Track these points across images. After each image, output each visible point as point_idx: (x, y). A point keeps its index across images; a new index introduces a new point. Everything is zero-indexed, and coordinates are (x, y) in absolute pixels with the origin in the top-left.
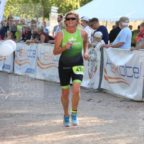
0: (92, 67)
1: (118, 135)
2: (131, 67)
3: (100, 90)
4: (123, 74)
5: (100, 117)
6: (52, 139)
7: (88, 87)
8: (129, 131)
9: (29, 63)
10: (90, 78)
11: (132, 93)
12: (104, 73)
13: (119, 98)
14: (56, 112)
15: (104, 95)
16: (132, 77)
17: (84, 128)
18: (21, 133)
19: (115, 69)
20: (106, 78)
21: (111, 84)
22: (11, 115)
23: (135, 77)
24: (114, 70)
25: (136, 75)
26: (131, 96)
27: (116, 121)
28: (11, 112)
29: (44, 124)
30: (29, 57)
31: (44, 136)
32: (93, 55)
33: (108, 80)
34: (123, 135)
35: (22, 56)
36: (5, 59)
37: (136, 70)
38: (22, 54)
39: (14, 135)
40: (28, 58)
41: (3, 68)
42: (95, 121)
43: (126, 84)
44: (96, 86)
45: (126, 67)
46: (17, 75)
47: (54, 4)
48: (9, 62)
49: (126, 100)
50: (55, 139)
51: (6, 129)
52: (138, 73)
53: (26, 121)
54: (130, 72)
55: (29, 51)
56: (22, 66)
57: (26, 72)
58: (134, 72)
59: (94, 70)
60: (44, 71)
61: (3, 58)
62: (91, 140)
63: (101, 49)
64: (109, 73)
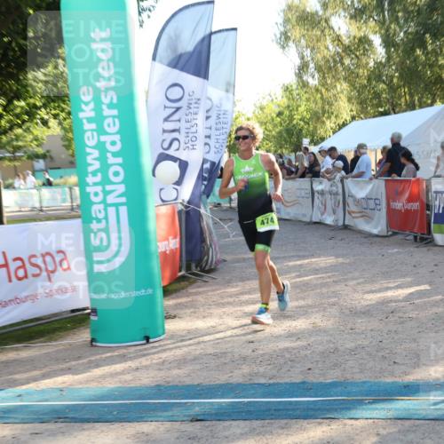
0: (335, 203)
1: (350, 275)
2: (371, 199)
3: (345, 227)
4: (365, 207)
5: (337, 256)
8: (364, 270)
10: (334, 213)
11: (376, 227)
12: (347, 207)
14: (292, 254)
16: (374, 209)
17: (317, 270)
18: (248, 279)
19: (357, 202)
20: (349, 213)
21: (355, 220)
23: (378, 210)
24: (356, 204)
25: (379, 207)
26: (375, 231)
32: (334, 188)
33: (351, 215)
34: (357, 274)
37: (377, 202)
43: (369, 218)
44: (341, 223)
45: (367, 199)
49: (370, 235)
51: (233, 275)
52: (380, 205)
54: (372, 204)
58: (376, 204)
60: (289, 210)
62: (320, 281)
63: (342, 181)
64: (352, 207)
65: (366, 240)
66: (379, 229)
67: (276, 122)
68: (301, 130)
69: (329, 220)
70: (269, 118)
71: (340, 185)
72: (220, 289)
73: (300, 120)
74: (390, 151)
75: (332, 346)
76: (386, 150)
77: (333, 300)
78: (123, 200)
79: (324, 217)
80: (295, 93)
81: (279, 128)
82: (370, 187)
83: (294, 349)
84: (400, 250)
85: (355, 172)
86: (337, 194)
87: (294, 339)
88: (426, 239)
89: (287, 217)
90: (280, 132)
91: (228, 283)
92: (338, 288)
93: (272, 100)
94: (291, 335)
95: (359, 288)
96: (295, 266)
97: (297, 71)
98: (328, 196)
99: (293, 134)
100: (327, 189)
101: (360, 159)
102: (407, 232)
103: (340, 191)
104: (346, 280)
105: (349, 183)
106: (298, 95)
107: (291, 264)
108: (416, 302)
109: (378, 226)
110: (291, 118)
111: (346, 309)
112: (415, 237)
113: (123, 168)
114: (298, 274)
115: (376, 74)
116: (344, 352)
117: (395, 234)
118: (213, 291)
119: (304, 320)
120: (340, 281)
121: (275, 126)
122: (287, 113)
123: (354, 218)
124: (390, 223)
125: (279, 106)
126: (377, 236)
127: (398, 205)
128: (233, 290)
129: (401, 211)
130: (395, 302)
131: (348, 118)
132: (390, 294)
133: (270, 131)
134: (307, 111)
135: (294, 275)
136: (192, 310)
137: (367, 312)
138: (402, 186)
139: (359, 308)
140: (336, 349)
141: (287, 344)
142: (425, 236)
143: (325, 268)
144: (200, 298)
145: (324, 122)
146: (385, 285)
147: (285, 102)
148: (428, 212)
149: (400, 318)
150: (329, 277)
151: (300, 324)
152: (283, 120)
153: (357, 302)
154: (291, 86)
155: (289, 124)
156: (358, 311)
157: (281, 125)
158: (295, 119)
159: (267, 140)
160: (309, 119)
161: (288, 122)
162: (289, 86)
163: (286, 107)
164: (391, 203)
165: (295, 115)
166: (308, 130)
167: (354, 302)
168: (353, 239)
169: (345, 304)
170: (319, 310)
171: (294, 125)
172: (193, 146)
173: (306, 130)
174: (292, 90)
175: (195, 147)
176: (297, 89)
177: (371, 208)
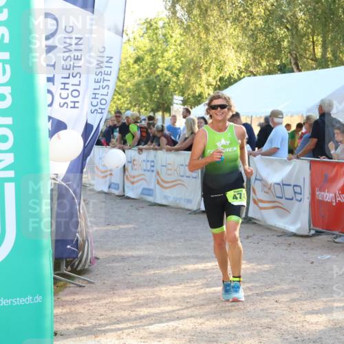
1: (277, 288)
2: (289, 185)
3: (248, 220)
4: (280, 195)
6: (182, 294)
8: (293, 281)
9: (145, 180)
11: (294, 223)
12: (252, 194)
13: (275, 231)
14: (186, 254)
15: (253, 226)
16: (292, 199)
18: (138, 286)
19: (268, 188)
20: (255, 202)
22: (123, 259)
23: (297, 200)
24: (266, 190)
25: (299, 197)
26: (292, 229)
28: (123, 253)
29: (170, 271)
30: (145, 170)
31: (170, 289)
33: (258, 205)
34: (285, 287)
35: (135, 170)
36: (111, 174)
37: (298, 190)
38: (135, 167)
39: (128, 288)
40: (143, 172)
41: (109, 187)
45: (284, 185)
46: (128, 198)
47: (177, 92)
48: (117, 179)
49: (285, 234)
50: (186, 295)
51: (115, 279)
52: (301, 194)
53: (144, 268)
54: (289, 192)
55: (144, 163)
56: (135, 185)
57: (142, 194)
58: (295, 193)
60: (167, 192)
61: (109, 173)
65: (281, 240)
66: (299, 225)
67: (132, 70)
68: (167, 84)
70: (124, 64)
73: (167, 69)
74: (316, 122)
76: (312, 121)
78: (11, 174)
80: (160, 32)
81: (137, 79)
82: (288, 169)
85: (266, 147)
89: (164, 202)
90: (137, 85)
91: (113, 289)
92: (267, 305)
93: (129, 40)
95: (295, 305)
96: (196, 271)
97: (169, 4)
99: (155, 88)
101: (274, 130)
102: (337, 233)
104: (274, 293)
105: (257, 161)
106: (164, 35)
107: (191, 267)
109: (297, 220)
110: (154, 66)
111: (289, 334)
114: (205, 281)
117: (318, 233)
118: (95, 299)
120: (265, 293)
121: (131, 75)
122: (148, 58)
123: (261, 208)
124: (314, 219)
125: (137, 49)
126: (295, 235)
127: (328, 196)
129: (331, 203)
131: (236, 71)
134: (177, 57)
135: (199, 283)
137: (318, 340)
138: (335, 170)
139: (305, 334)
144: (80, 308)
145: (198, 76)
152: (143, 68)
153: (298, 325)
154: (156, 23)
155: (150, 74)
156: (306, 338)
157: (140, 75)
158: (158, 67)
159: (120, 94)
160: (180, 70)
161: (148, 71)
162: (153, 23)
163: (147, 51)
164: (317, 193)
165: (160, 62)
166: (177, 83)
167: (295, 326)
168: (263, 238)
169: (284, 327)
170: (252, 334)
171: (158, 76)
172: (75, 102)
173: (174, 85)
174: (157, 28)
175: (77, 105)
176: (163, 27)
177: (287, 197)
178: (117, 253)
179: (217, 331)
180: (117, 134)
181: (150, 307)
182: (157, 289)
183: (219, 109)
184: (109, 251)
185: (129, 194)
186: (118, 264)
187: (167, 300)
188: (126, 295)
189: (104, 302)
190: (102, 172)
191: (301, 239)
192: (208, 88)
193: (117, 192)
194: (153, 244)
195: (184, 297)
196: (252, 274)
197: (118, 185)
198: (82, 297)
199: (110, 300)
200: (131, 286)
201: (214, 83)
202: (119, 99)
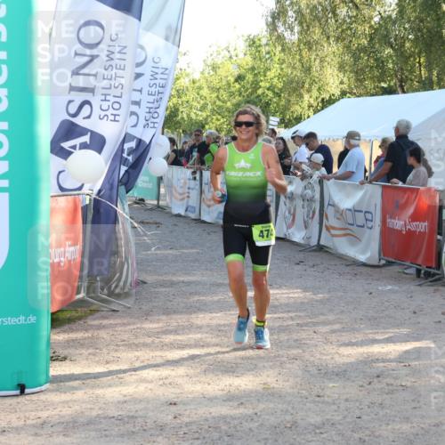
0: (309, 211)
1: (322, 318)
2: (361, 211)
3: (320, 248)
4: (351, 222)
5: (305, 290)
6: (219, 322)
7: (302, 242)
8: (342, 312)
10: (306, 227)
11: (363, 252)
12: (325, 220)
13: (346, 260)
15: (324, 255)
16: (363, 227)
18: (175, 312)
19: (340, 214)
20: (328, 229)
21: (335, 239)
22: (172, 284)
23: (368, 228)
24: (338, 216)
25: (370, 224)
26: (362, 258)
27: (327, 296)
29: (216, 298)
31: (208, 316)
32: (309, 192)
33: (329, 231)
34: (331, 317)
36: (188, 197)
37: (369, 216)
39: (164, 314)
41: (186, 211)
42: (296, 295)
43: (355, 239)
44: (314, 242)
45: (355, 211)
46: (204, 222)
48: (193, 201)
50: (222, 322)
51: (155, 304)
52: (372, 221)
53: (190, 294)
54: (360, 218)
56: (211, 209)
57: (218, 218)
58: (366, 220)
59: (311, 216)
61: (186, 195)
62: (277, 324)
63: (321, 182)
64: (332, 221)
65: (348, 269)
66: (368, 255)
67: (233, 89)
68: (268, 104)
69: (298, 236)
70: (224, 83)
71: (317, 188)
72: (134, 324)
75: (288, 418)
77: (295, 352)
78: (5, 184)
79: (290, 231)
80: (264, 50)
81: (238, 99)
82: (359, 194)
83: (233, 418)
84: (396, 288)
86: (311, 200)
87: (236, 404)
88: (434, 275)
90: (238, 104)
91: (147, 315)
92: (304, 335)
93: (231, 57)
94: (230, 398)
95: (333, 338)
97: (270, 19)
98: (299, 203)
100: (299, 191)
102: (408, 263)
103: (317, 196)
104: (315, 324)
105: (330, 185)
106: (268, 53)
108: (413, 363)
109: (366, 250)
110: (256, 85)
111: (313, 366)
112: (418, 271)
113: (8, 136)
115: (381, 34)
116: (306, 429)
117: (389, 264)
118: (124, 325)
119: (251, 378)
120: (306, 325)
121: (232, 94)
122: (250, 77)
123: (333, 236)
124: (385, 248)
125: (239, 66)
126: (364, 265)
127: (398, 224)
128: (152, 326)
129: (401, 231)
130: (384, 361)
131: (337, 93)
132: (376, 349)
133: (224, 102)
134: (280, 77)
136: (91, 351)
137: (342, 373)
138: (406, 196)
139: (331, 366)
140: (295, 424)
141: (224, 410)
142: (432, 271)
143: (287, 305)
144: (103, 334)
145: (301, 96)
146: (371, 336)
147: (248, 61)
148: (439, 237)
149: (388, 385)
150: (292, 318)
151: (245, 383)
152: (244, 87)
153: (328, 357)
154: (259, 40)
155: (251, 94)
156: (330, 371)
157: (240, 95)
158: (260, 87)
159: (219, 114)
160: (281, 90)
161: (250, 90)
162: (256, 40)
163: (249, 69)
164: (388, 220)
165: (261, 81)
166: (278, 105)
167: (324, 357)
168: (330, 267)
169: (312, 359)
170: (274, 364)
171: (259, 96)
172: (115, 115)
173: (275, 105)
174: (260, 46)
175: (117, 118)
176: (267, 44)
177: (359, 224)
178: (169, 278)
179: (239, 361)
180: (195, 154)
181: (178, 334)
182: (193, 316)
183: (244, 127)
184: (162, 275)
185: (205, 218)
186: (164, 289)
187: (200, 327)
188: (158, 321)
189: (132, 327)
190: (181, 194)
191: (370, 269)
192: (309, 109)
193: (193, 216)
194: (211, 270)
195: (220, 325)
196: (302, 303)
197: (194, 208)
198: (112, 322)
199: (139, 326)
200: (168, 312)
201: (315, 104)
202: (218, 120)
